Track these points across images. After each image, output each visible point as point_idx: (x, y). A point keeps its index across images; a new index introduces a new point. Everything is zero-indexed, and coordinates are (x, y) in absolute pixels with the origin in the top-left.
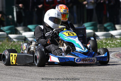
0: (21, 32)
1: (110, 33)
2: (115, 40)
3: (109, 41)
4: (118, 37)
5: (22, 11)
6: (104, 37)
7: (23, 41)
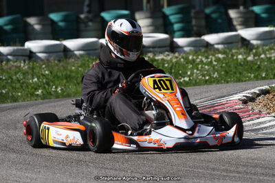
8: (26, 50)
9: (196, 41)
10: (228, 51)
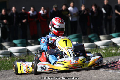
0: (7, 47)
1: (95, 44)
2: (100, 51)
3: (94, 52)
4: (103, 47)
5: (6, 26)
6: (89, 48)
7: (9, 56)
8: (8, 52)
9: (91, 45)
10: (107, 49)
